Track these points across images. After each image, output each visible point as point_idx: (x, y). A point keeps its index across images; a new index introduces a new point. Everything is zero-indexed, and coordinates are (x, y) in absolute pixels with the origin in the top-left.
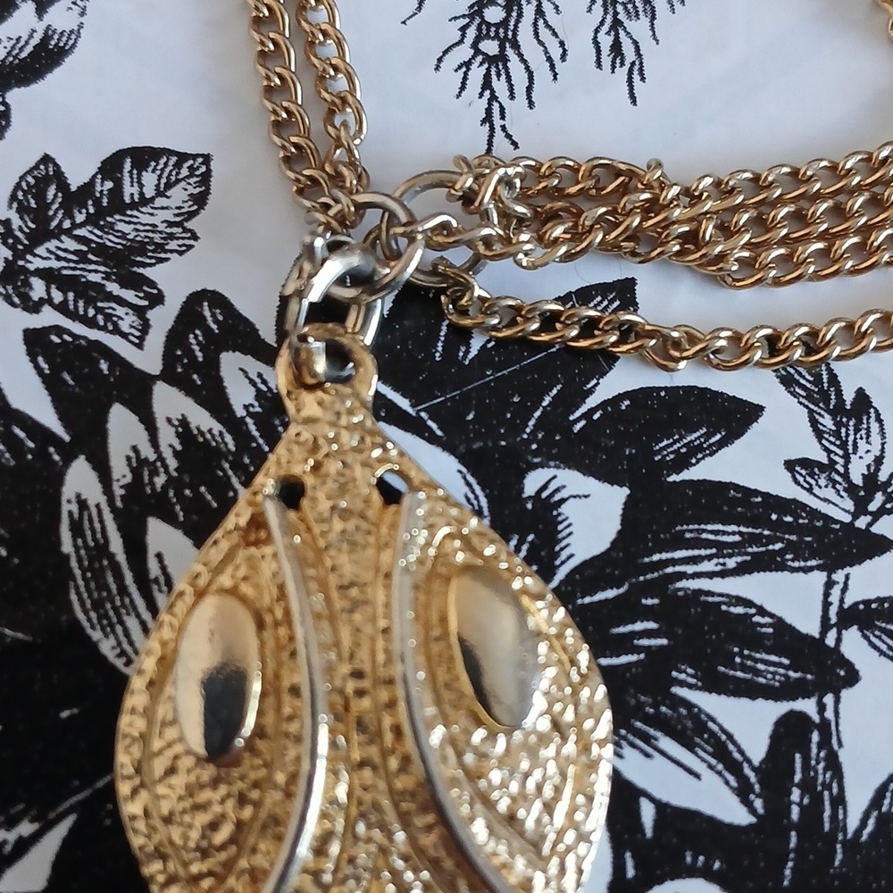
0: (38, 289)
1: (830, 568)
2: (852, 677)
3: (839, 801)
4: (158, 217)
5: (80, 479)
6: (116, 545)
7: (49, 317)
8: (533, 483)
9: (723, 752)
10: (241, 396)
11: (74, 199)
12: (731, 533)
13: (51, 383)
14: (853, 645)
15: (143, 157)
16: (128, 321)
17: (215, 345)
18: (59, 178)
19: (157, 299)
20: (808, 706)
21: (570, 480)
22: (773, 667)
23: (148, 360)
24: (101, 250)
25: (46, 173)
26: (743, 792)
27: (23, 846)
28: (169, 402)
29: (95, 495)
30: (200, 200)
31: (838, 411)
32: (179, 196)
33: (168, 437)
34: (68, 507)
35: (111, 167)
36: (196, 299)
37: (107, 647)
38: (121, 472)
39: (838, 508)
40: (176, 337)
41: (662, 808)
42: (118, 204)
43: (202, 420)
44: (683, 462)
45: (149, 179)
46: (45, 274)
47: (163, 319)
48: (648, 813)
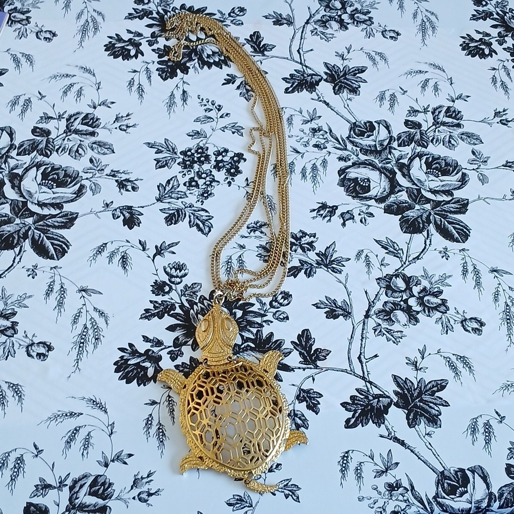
0: (186, 295)
1: (262, 317)
2: (264, 326)
3: (262, 336)
4: (197, 289)
5: (192, 311)
6: (195, 317)
7: (187, 298)
8: (234, 311)
9: (252, 333)
10: (206, 304)
11: (189, 288)
12: (253, 315)
13: (188, 303)
14: (264, 324)
15: (195, 284)
16: (195, 298)
17: (203, 300)
18: (187, 285)
19: (197, 296)
20: (260, 329)
21: (237, 310)
22: (256, 326)
23: (197, 301)
24: (192, 292)
25: (186, 285)
26: (254, 336)
27: (189, 341)
28: (199, 305)
29: (193, 313)
30: (201, 287)
31: (263, 304)
32: (199, 287)
33: (199, 308)
34: (191, 314)
35: (192, 285)
36: (201, 296)
37: (195, 325)
38: (195, 311)
39: (263, 312)
40: (199, 299)
41: (246, 337)
42: (193, 288)
43: (202, 306)
44: (248, 309)
45: (196, 285)
46: (188, 294)
47: (198, 298)
48: (245, 338)
